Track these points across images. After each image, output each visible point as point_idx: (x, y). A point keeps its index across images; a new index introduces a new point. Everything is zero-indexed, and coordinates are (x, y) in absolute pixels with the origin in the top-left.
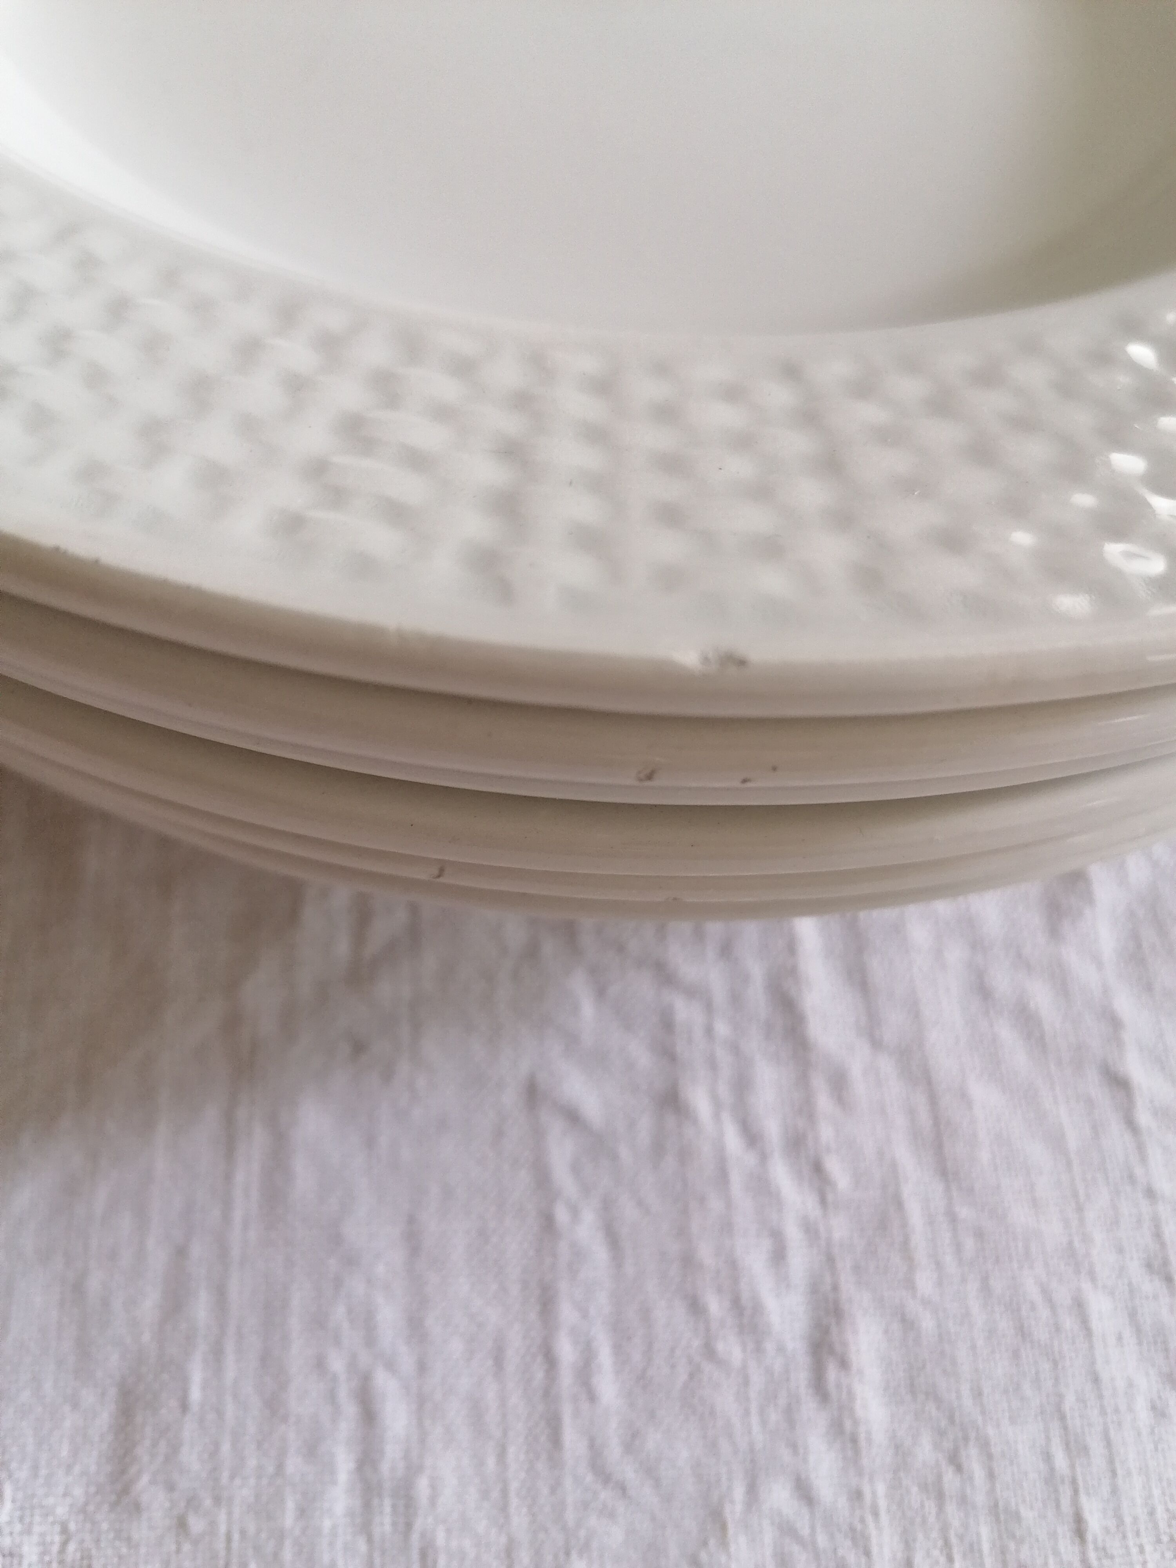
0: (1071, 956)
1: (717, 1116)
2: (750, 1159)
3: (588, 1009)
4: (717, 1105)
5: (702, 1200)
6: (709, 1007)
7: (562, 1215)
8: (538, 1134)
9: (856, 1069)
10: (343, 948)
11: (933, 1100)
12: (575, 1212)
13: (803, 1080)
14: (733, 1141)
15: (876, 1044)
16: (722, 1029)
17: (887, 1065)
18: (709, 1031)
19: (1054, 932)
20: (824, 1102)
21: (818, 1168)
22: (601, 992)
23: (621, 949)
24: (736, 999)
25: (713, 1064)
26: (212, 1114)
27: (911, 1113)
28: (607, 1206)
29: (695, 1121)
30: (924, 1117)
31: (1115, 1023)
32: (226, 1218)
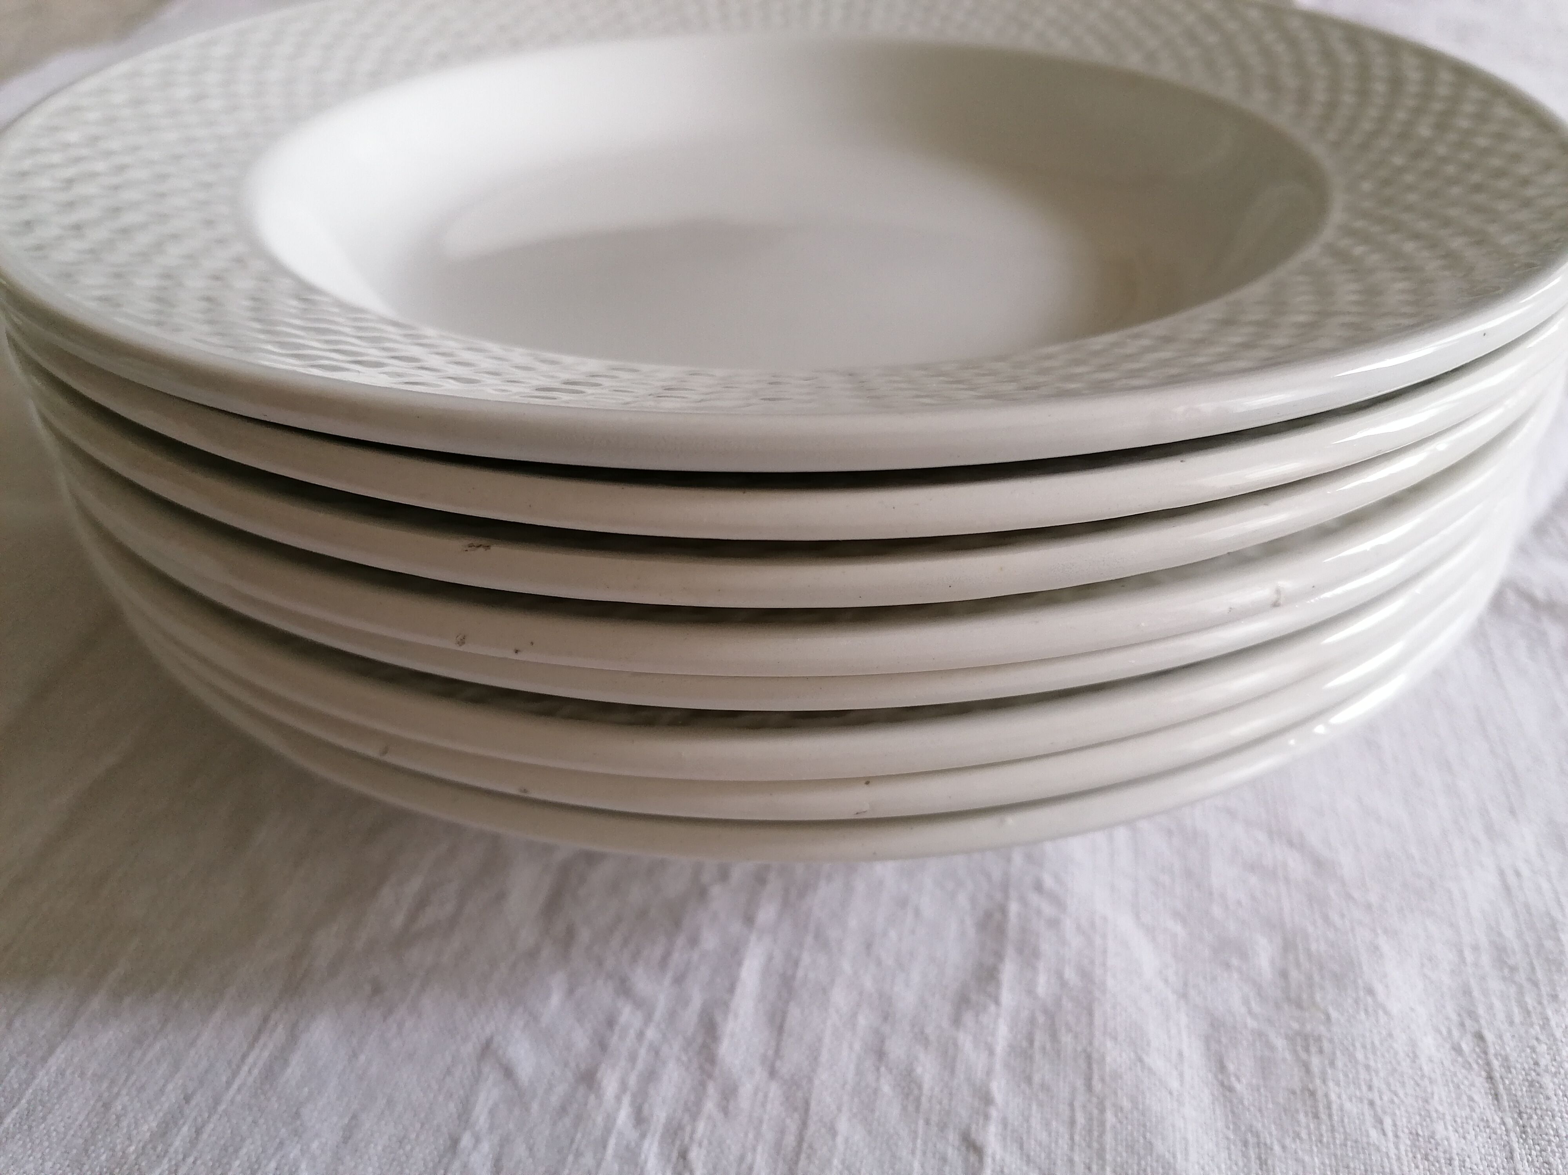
0: (966, 1041)
1: (618, 1099)
2: (632, 1135)
3: (556, 999)
4: (624, 1086)
5: (578, 1154)
6: (648, 1018)
7: (466, 1140)
8: (477, 1078)
9: (746, 1090)
10: (399, 920)
11: (804, 1124)
12: (477, 1140)
13: (701, 1088)
14: (624, 1116)
15: (773, 1073)
16: (651, 1033)
17: (775, 1090)
18: (641, 1035)
19: (956, 1021)
20: (710, 1106)
21: (683, 1155)
22: (571, 991)
23: (600, 963)
24: (672, 1015)
25: (633, 1058)
26: (256, 1012)
27: (782, 1132)
28: (505, 1142)
29: (599, 1097)
30: (790, 1140)
31: (987, 1099)
32: (229, 1084)
